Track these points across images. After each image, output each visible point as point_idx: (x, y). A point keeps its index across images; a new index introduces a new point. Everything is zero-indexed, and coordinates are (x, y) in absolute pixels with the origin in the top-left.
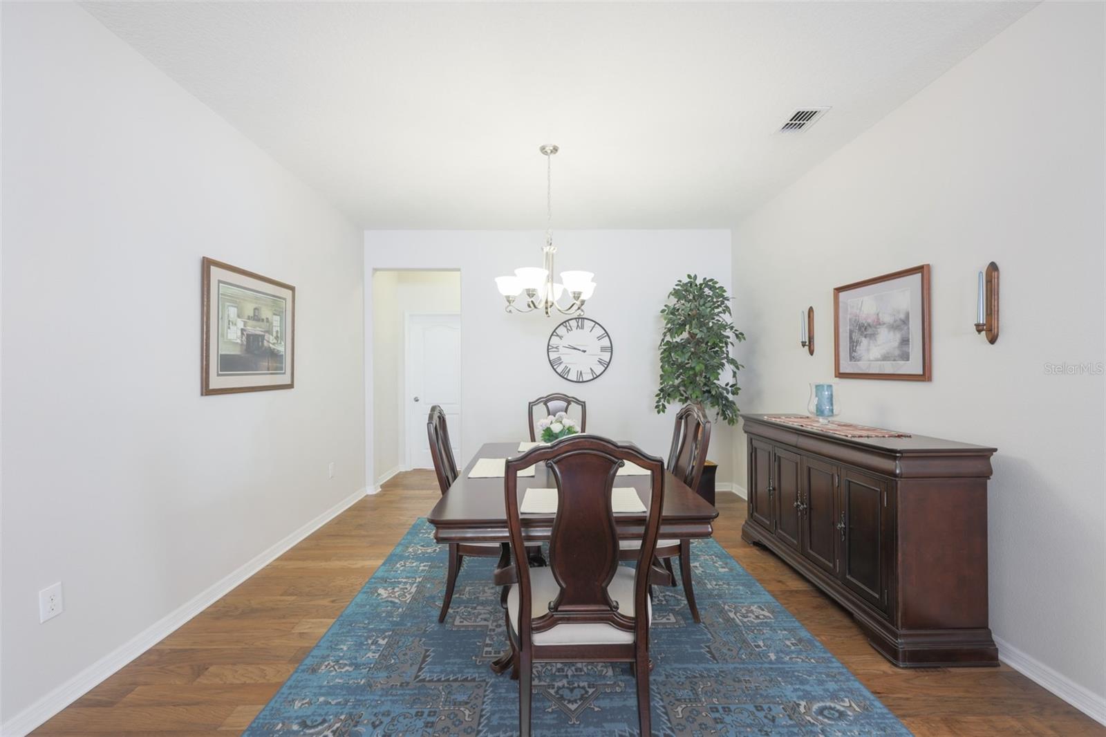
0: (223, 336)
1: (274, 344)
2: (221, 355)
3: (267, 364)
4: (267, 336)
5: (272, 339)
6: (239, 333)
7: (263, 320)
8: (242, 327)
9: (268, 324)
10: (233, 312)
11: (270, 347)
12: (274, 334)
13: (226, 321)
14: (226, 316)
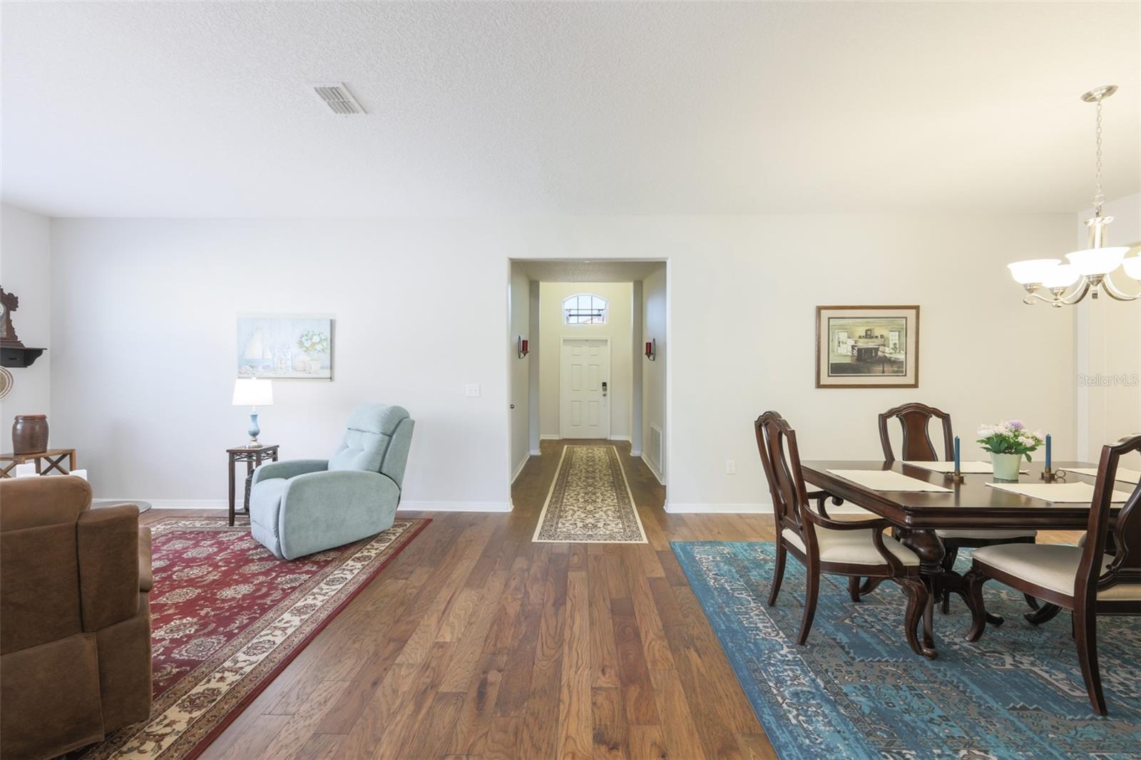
0: (833, 351)
1: (890, 353)
2: (831, 364)
3: (881, 369)
4: (881, 348)
5: (887, 350)
6: (850, 349)
7: (877, 337)
8: (853, 344)
9: (883, 340)
10: (843, 336)
11: (885, 356)
12: (892, 346)
13: (836, 343)
14: (837, 338)
